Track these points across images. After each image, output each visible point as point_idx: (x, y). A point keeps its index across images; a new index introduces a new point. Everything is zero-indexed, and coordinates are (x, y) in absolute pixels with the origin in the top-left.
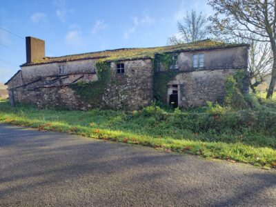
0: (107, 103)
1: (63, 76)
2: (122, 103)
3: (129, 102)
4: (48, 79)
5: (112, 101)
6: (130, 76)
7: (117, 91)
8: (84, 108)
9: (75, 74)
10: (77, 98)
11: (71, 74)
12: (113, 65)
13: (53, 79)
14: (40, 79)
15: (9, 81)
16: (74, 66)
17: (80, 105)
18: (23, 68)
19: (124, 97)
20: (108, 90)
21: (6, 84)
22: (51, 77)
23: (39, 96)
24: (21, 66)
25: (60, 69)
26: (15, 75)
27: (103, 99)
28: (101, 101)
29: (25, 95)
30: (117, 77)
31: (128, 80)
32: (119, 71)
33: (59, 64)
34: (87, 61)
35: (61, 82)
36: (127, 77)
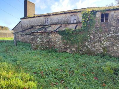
0: (90, 48)
1: (47, 25)
2: (103, 48)
3: (110, 48)
4: (37, 27)
5: (94, 47)
6: (114, 25)
7: (100, 38)
8: (68, 51)
9: (56, 24)
10: (63, 42)
11: (53, 24)
12: (98, 15)
13: (40, 27)
14: (32, 27)
15: (14, 28)
16: (55, 19)
17: (65, 48)
18: (22, 20)
19: (106, 44)
20: (92, 37)
21: (12, 30)
22: (39, 26)
23: (34, 39)
24: (21, 19)
25: (46, 21)
26: (18, 24)
27: (86, 44)
28: (84, 46)
29: (23, 37)
30: (101, 25)
31: (112, 29)
32: (102, 21)
33: (45, 17)
34: (65, 15)
35: (46, 29)
36: (112, 25)
